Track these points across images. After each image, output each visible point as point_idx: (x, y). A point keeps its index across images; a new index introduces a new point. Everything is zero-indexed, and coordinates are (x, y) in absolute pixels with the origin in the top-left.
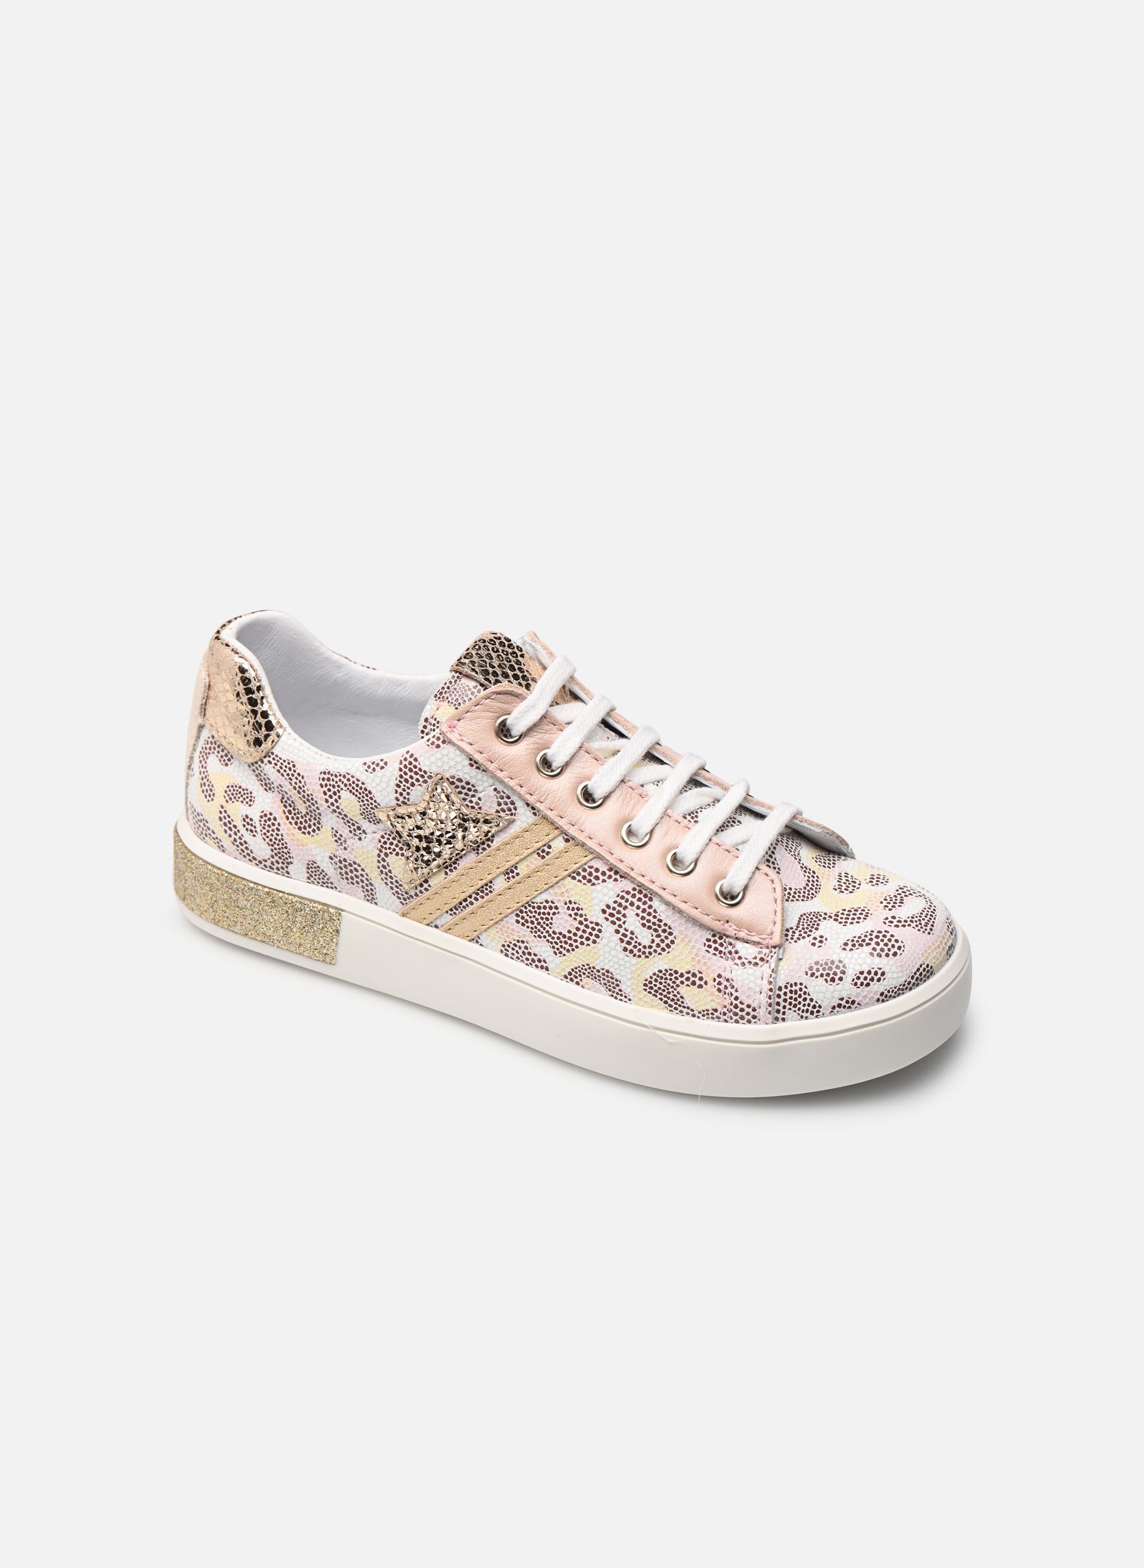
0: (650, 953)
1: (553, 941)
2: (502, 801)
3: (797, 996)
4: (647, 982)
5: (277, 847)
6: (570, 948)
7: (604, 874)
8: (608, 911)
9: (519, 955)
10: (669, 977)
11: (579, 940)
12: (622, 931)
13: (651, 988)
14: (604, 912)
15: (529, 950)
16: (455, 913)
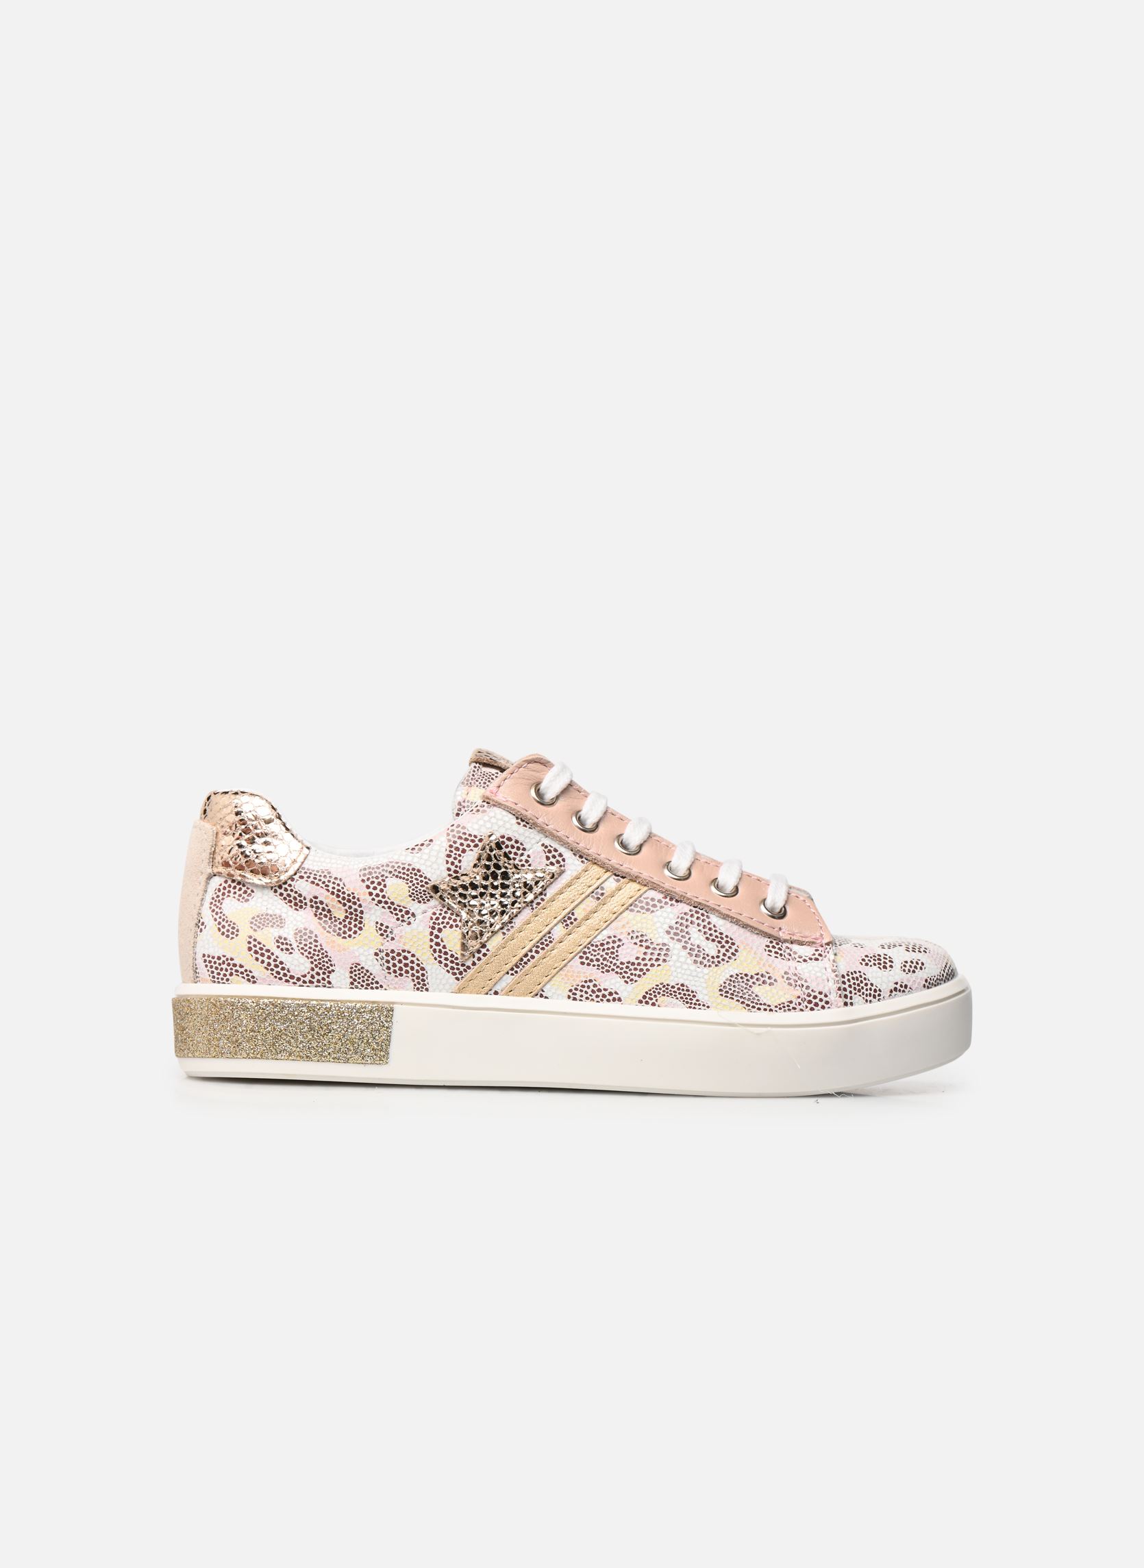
0: (719, 962)
1: (622, 971)
2: (550, 855)
3: (859, 982)
4: (722, 988)
5: (317, 958)
6: (641, 973)
7: (659, 901)
8: (672, 931)
9: (588, 995)
10: (741, 980)
11: (649, 963)
12: (689, 946)
13: (727, 992)
14: (668, 933)
15: (599, 987)
16: (516, 972)
